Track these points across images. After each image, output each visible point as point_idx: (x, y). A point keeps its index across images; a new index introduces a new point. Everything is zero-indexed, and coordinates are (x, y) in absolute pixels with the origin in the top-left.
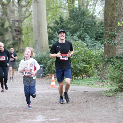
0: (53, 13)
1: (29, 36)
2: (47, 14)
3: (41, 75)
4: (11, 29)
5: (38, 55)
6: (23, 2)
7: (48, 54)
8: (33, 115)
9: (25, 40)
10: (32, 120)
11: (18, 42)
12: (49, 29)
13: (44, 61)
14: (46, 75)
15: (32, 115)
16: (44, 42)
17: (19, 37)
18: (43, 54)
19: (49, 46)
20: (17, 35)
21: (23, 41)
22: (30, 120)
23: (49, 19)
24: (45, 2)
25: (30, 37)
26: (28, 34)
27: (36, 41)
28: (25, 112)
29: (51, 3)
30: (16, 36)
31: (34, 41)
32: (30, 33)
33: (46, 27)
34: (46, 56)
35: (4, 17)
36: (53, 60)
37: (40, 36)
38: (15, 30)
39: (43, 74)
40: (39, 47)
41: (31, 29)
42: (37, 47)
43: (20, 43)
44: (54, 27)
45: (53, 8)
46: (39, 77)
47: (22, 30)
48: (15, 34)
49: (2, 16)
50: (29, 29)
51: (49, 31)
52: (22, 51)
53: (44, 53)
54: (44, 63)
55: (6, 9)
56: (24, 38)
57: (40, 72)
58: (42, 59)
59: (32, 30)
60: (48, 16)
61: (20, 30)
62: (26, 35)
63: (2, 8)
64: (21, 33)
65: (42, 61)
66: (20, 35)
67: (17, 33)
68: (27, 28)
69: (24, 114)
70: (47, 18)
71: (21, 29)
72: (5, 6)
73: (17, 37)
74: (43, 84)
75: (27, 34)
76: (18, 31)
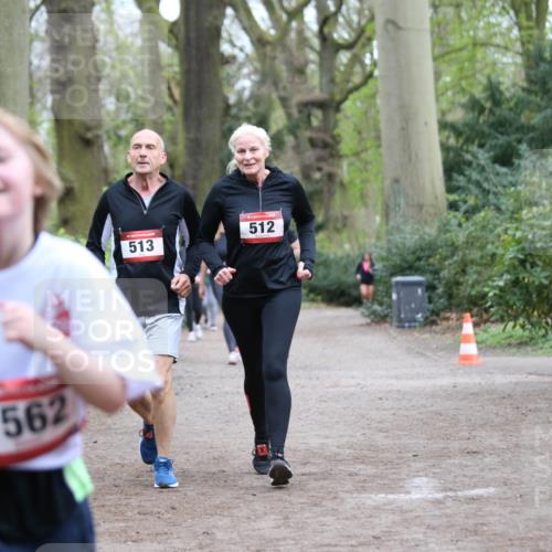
0: (461, 69)
1: (366, 163)
2: (438, 75)
3: (419, 315)
4: (296, 137)
5: (405, 238)
6: (339, 28)
7: (445, 233)
8: (395, 476)
9: (351, 182)
10: (391, 497)
11: (325, 189)
12: (446, 133)
13: (431, 260)
14: (438, 315)
15: (391, 477)
16: (428, 186)
17: (326, 168)
18: (425, 233)
19: (447, 199)
20: (320, 159)
21: (342, 184)
22: (383, 495)
23: (443, 94)
24: (427, 25)
25: (370, 167)
26: (363, 155)
27: (397, 181)
28: (363, 463)
29: (450, 28)
30: (316, 165)
31: (388, 182)
32: (370, 152)
33: (434, 126)
34: (436, 239)
35: (265, 90)
36: (464, 255)
37: (410, 159)
38: (312, 142)
39: (428, 314)
40: (407, 204)
41: (373, 134)
42: (399, 205)
43: (331, 194)
44: (466, 125)
45: (461, 49)
46: (413, 324)
47: (337, 140)
48: (313, 159)
49: (259, 89)
50: (364, 135)
51: (444, 140)
52: (339, 225)
53: (427, 230)
54: (431, 268)
55: (274, 58)
56: (345, 170)
57: (413, 305)
58: (422, 254)
59: (378, 138)
60: (441, 83)
61: (330, 140)
62: (353, 159)
63: (259, 55)
64: (334, 152)
65: (422, 263)
66: (331, 160)
67: (319, 152)
68: (359, 133)
69: (356, 474)
70: (436, 90)
71: (333, 137)
72: (268, 49)
73: (320, 169)
74: (429, 354)
75: (357, 154)
76: (321, 144)
